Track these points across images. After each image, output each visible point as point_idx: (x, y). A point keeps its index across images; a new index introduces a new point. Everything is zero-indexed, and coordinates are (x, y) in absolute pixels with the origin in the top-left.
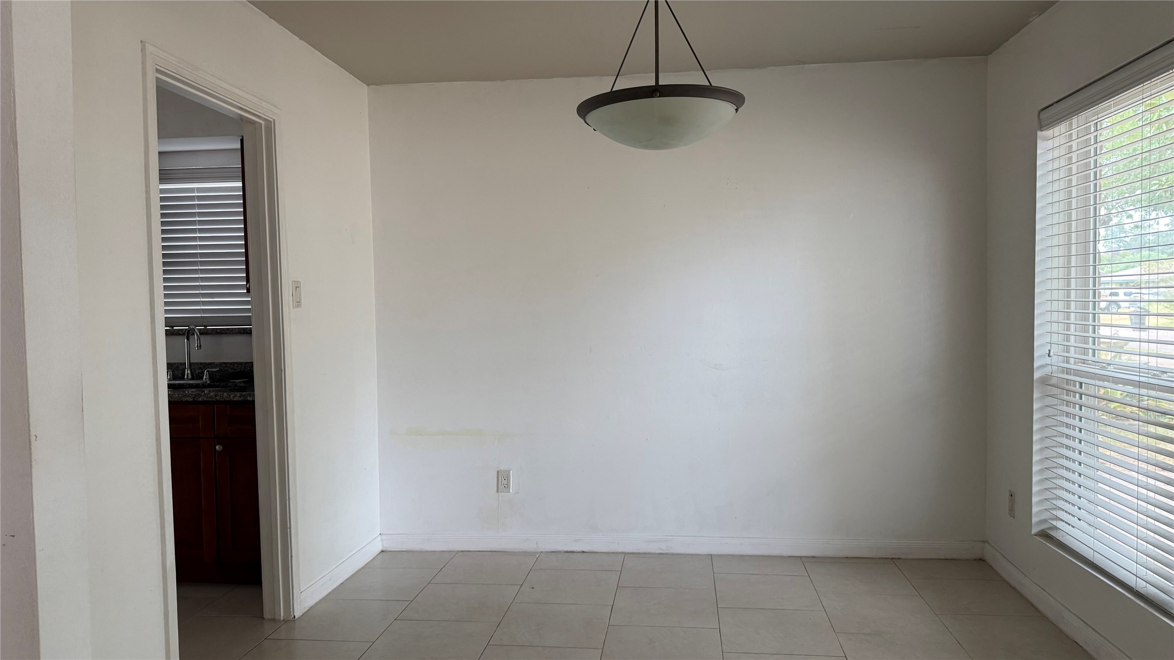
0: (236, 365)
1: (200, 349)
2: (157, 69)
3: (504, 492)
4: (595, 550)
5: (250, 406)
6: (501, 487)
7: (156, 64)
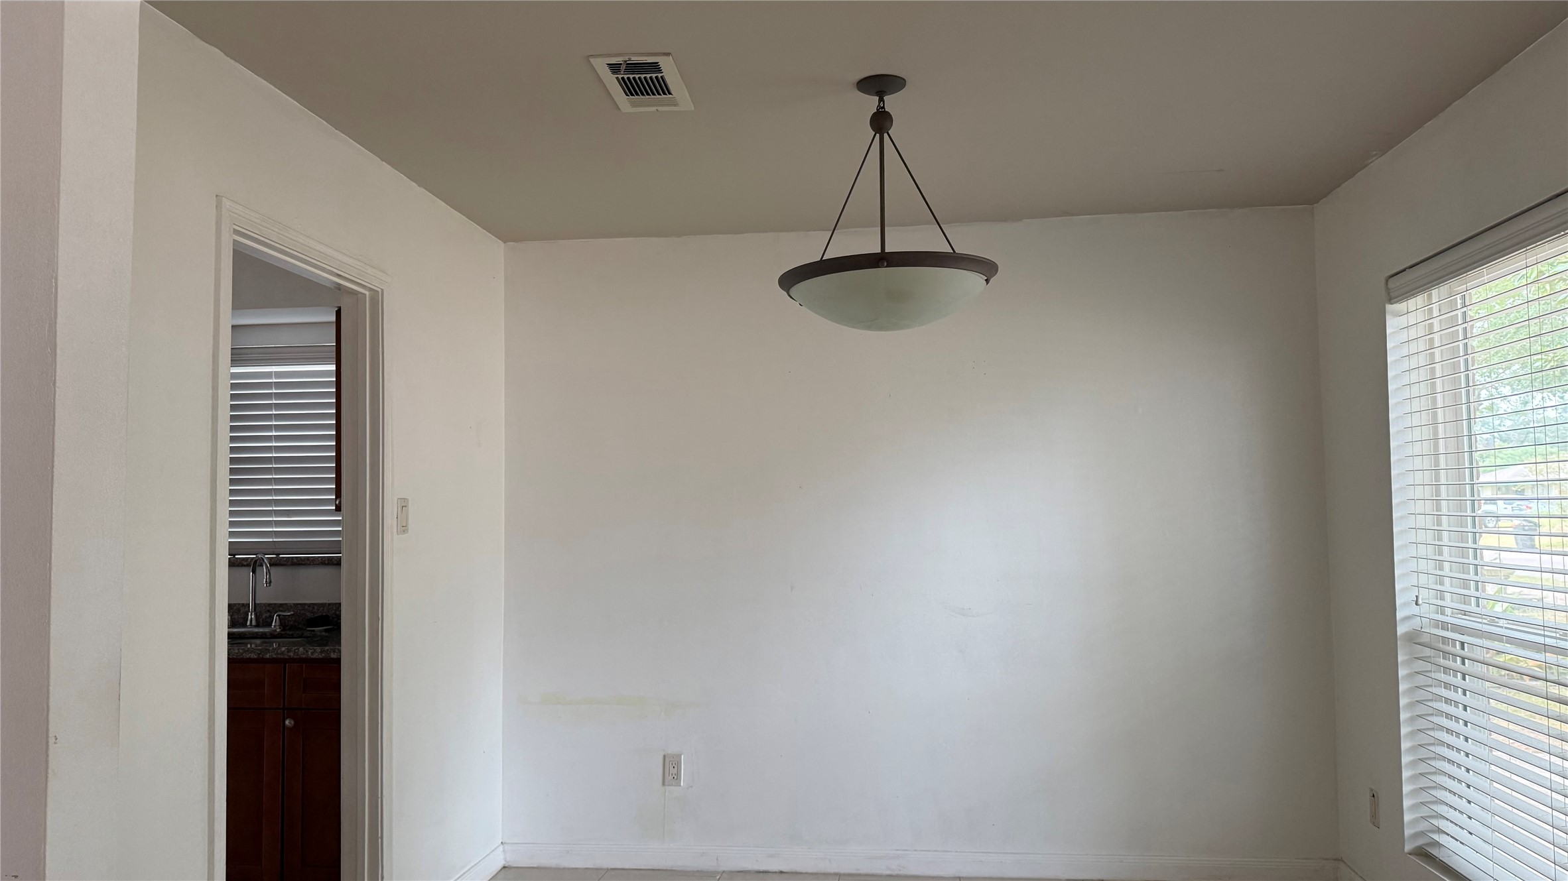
0: (316, 607)
1: (270, 586)
2: (234, 230)
3: (672, 785)
4: (799, 869)
5: (335, 665)
6: (669, 778)
7: (234, 224)
